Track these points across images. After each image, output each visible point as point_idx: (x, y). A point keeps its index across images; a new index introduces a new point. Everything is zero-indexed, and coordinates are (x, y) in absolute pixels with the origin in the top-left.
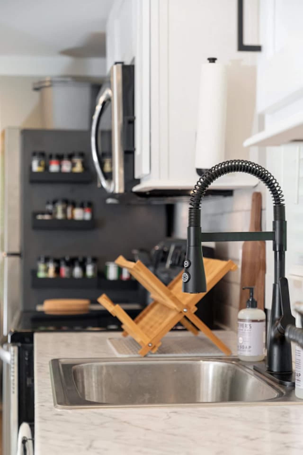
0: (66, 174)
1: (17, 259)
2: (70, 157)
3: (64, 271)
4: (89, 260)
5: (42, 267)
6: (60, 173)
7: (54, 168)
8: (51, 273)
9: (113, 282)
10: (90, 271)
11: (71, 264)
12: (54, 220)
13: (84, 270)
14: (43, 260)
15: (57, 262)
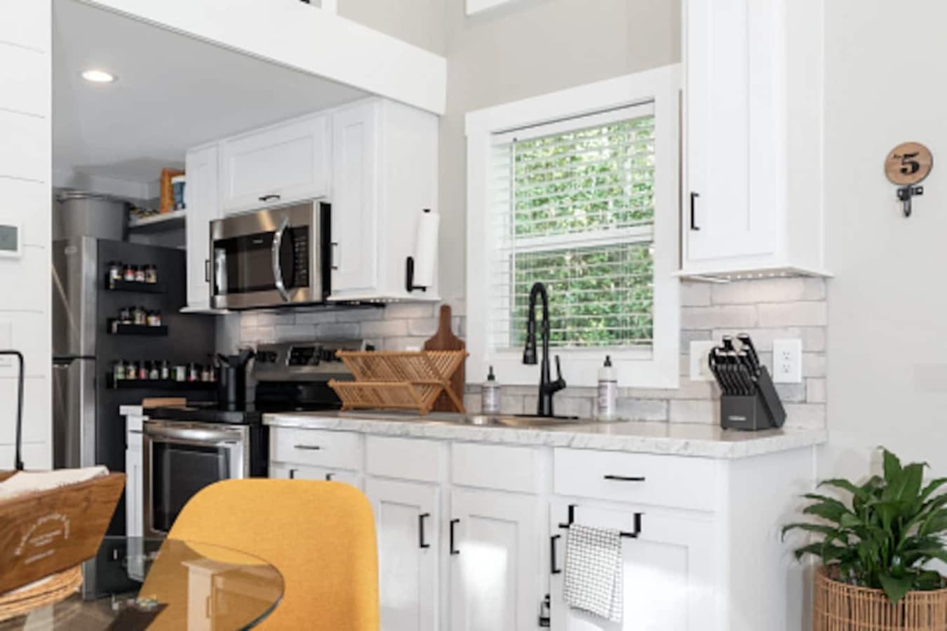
0: (139, 282)
1: (92, 362)
2: (145, 268)
3: (143, 374)
4: (165, 363)
5: (120, 369)
6: (134, 282)
7: (130, 277)
8: (132, 375)
9: (181, 383)
10: (165, 374)
11: (149, 368)
12: (133, 326)
13: (160, 373)
14: (121, 362)
15: (137, 365)
